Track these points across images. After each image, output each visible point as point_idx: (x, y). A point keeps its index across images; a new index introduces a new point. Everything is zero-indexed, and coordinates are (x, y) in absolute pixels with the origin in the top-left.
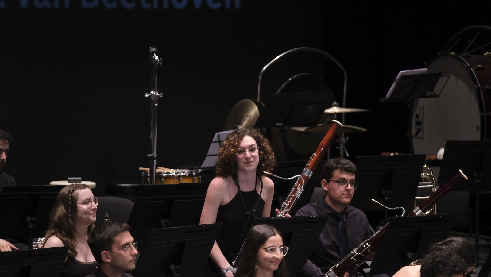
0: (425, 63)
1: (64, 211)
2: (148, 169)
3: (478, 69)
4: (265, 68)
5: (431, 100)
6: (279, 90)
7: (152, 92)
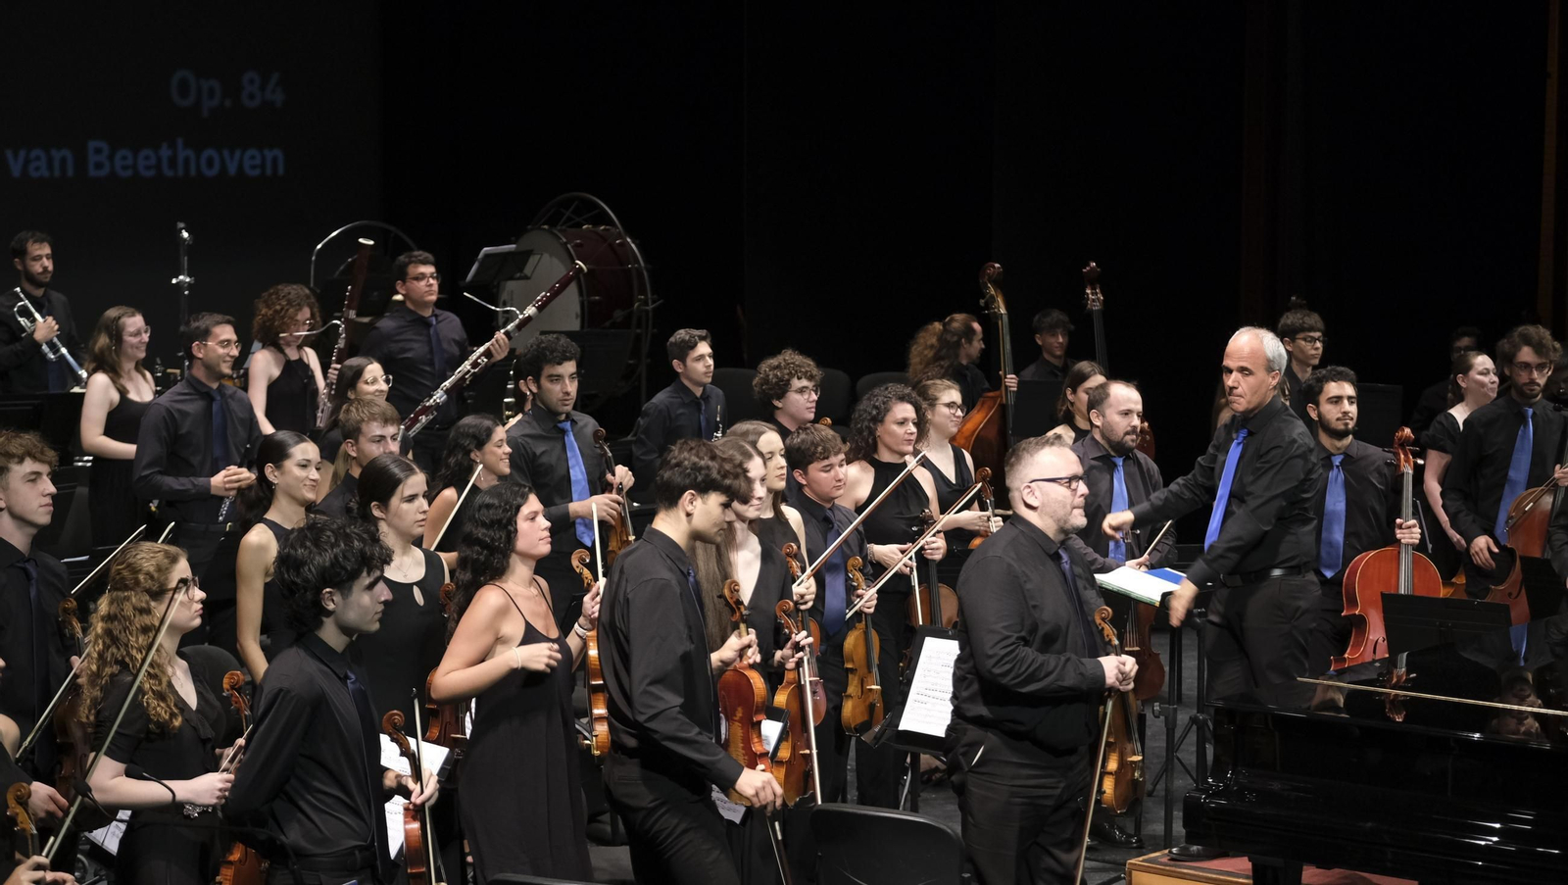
0: (513, 239)
1: (108, 340)
2: (178, 371)
3: (577, 245)
4: (319, 246)
5: (522, 283)
6: (337, 273)
7: (181, 277)
